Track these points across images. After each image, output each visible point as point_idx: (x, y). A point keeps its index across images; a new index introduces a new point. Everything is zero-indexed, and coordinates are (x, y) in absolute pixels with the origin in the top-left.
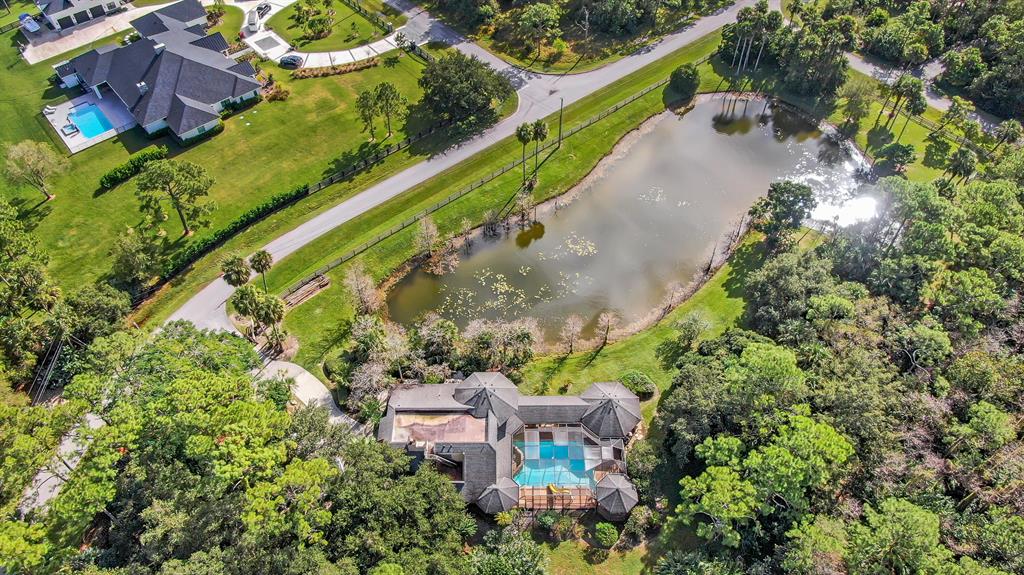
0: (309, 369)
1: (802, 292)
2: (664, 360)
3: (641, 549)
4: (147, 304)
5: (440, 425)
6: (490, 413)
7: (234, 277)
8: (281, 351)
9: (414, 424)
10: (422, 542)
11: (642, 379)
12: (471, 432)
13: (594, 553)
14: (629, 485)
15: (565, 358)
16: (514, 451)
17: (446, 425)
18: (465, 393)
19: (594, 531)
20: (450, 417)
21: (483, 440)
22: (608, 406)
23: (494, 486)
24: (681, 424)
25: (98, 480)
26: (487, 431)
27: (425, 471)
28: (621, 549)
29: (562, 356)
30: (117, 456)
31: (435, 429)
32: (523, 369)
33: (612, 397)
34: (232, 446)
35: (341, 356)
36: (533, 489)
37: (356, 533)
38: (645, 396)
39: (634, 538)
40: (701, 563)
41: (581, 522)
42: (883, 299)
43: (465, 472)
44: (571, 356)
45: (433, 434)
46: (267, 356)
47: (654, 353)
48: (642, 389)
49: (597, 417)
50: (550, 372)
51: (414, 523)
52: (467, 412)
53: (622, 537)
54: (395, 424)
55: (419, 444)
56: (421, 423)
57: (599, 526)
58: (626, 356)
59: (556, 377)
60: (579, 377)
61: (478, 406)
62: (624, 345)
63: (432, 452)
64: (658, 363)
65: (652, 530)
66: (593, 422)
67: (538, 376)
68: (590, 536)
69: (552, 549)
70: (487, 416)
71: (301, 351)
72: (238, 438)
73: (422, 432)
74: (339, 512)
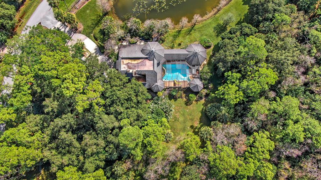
0: (89, 37)
1: (272, 10)
2: (217, 33)
3: (203, 101)
4: (22, 9)
5: (137, 63)
6: (155, 59)
7: (53, 5)
8: (77, 30)
9: (128, 63)
10: (135, 106)
11: (208, 41)
12: (148, 66)
13: (188, 102)
14: (201, 82)
15: (180, 31)
16: (163, 69)
17: (139, 63)
18: (145, 51)
19: (188, 96)
20: (141, 60)
21: (152, 69)
22: (195, 54)
23: (156, 84)
24: (220, 65)
25: (25, 95)
26: (154, 65)
27: (133, 81)
28: (197, 101)
29: (180, 30)
30: (29, 86)
31: (136, 65)
32: (166, 35)
33: (197, 51)
34: (68, 84)
35: (99, 32)
36: (169, 82)
37: (113, 106)
38: (208, 47)
39: (201, 98)
40: (221, 107)
41: (184, 93)
42: (302, 13)
43: (147, 79)
44: (182, 30)
45: (135, 66)
46: (72, 31)
47: (213, 30)
48: (207, 45)
49: (191, 58)
50: (175, 37)
51: (131, 100)
52: (146, 58)
53: (197, 97)
54: (122, 63)
55: (131, 71)
56: (131, 62)
57: (190, 95)
58: (202, 30)
59: (177, 39)
60: (185, 39)
61: (150, 56)
62: (202, 25)
63: (135, 74)
64: (214, 34)
65: (207, 95)
66: (190, 59)
67: (171, 38)
68: (187, 98)
69: (175, 101)
70: (153, 60)
71: (84, 29)
72: (69, 81)
73: (131, 66)
74: (107, 100)
